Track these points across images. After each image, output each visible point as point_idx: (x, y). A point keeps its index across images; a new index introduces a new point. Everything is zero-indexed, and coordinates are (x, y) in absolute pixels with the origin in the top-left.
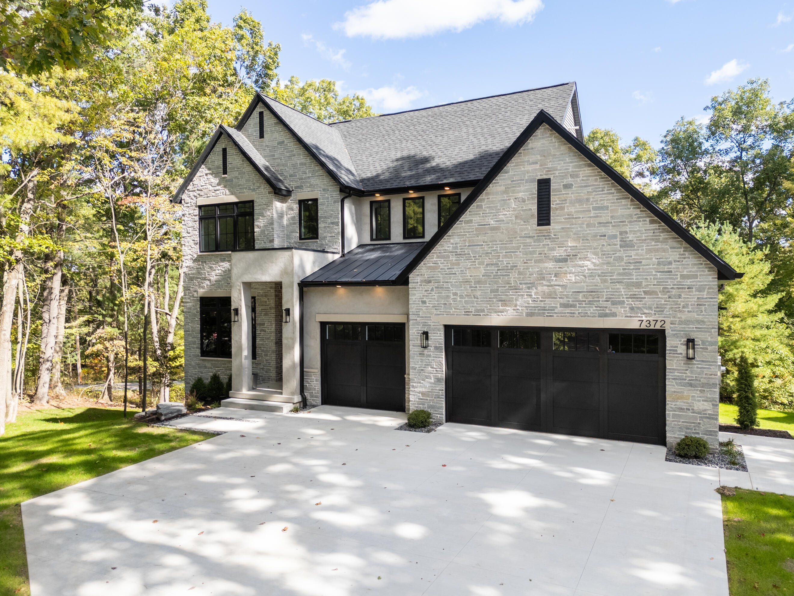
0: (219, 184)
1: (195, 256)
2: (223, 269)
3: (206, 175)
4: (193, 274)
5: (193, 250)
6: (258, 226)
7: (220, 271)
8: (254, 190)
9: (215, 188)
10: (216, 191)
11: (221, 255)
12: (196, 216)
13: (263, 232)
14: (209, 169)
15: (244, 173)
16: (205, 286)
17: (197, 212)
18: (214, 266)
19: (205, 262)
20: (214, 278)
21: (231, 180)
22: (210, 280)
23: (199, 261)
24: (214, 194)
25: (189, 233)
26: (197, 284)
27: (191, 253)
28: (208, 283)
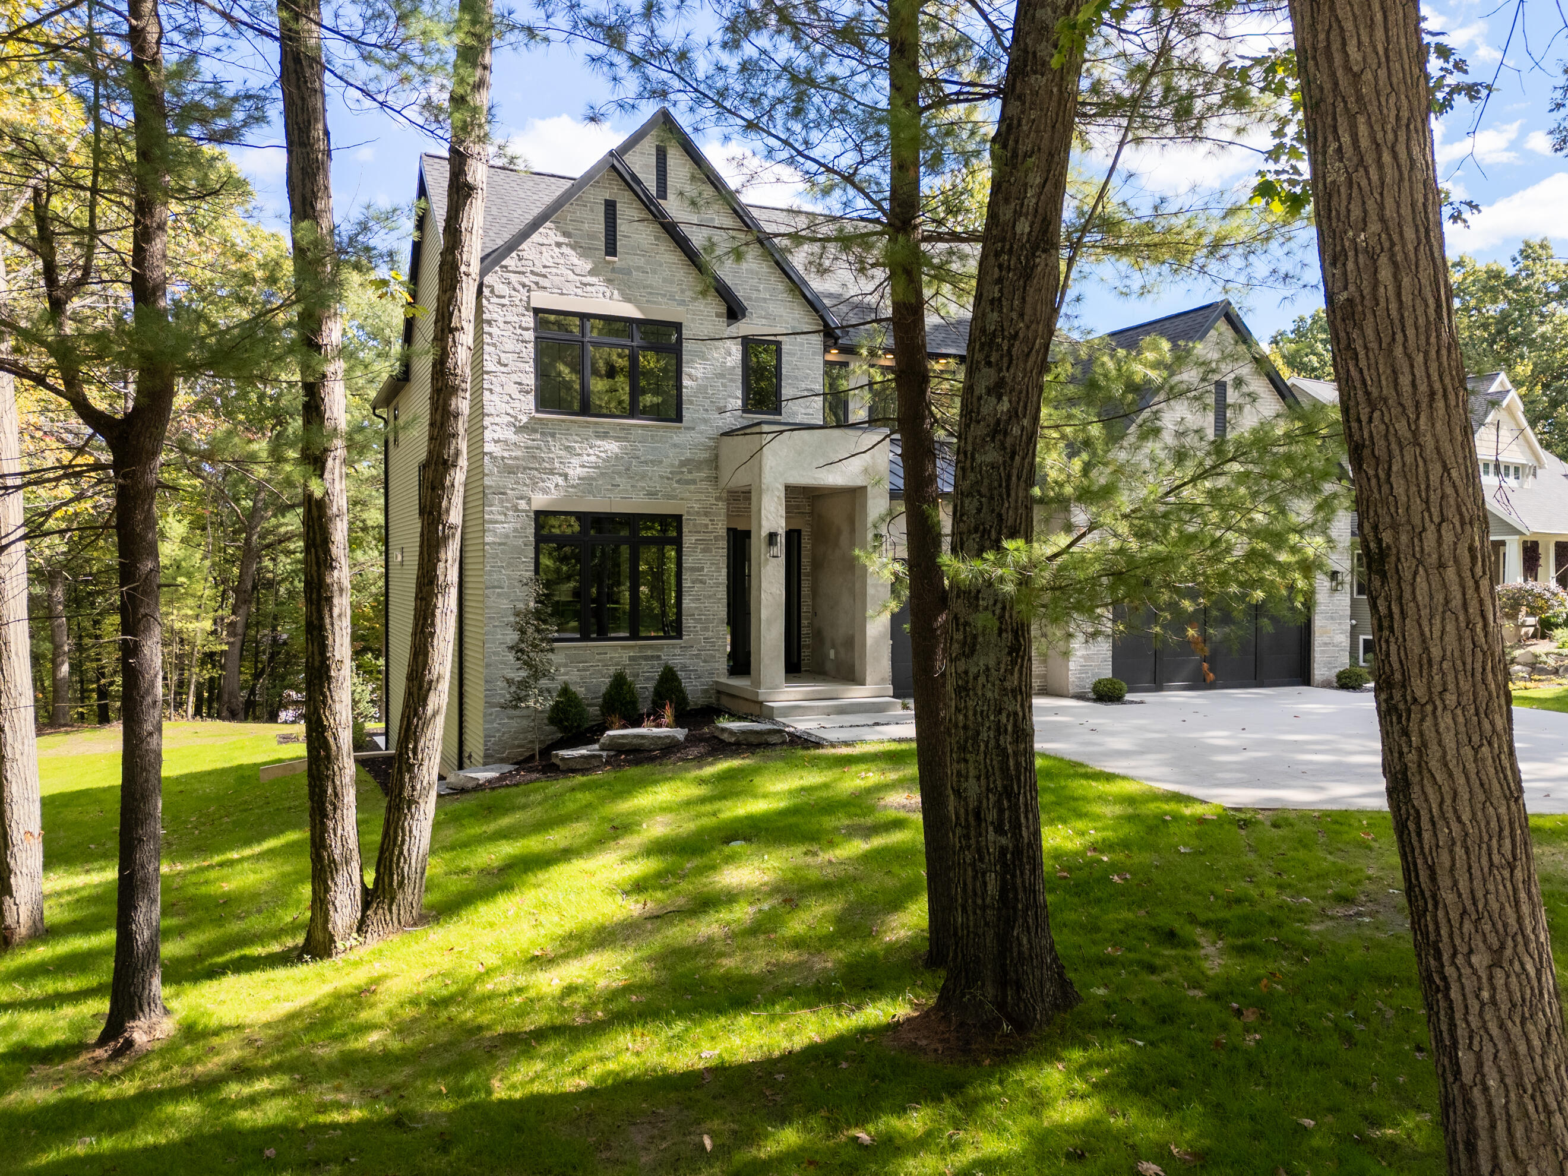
0: (592, 273)
1: (525, 419)
2: (603, 455)
3: (559, 245)
4: (516, 458)
5: (517, 404)
6: (690, 376)
7: (593, 459)
8: (682, 303)
9: (585, 280)
10: (585, 285)
11: (596, 423)
12: (527, 329)
13: (702, 390)
14: (565, 234)
15: (661, 265)
16: (552, 487)
17: (529, 321)
18: (577, 445)
19: (553, 435)
20: (576, 471)
21: (627, 271)
22: (565, 476)
23: (535, 431)
24: (579, 291)
25: (506, 365)
26: (528, 481)
27: (511, 412)
28: (560, 480)
